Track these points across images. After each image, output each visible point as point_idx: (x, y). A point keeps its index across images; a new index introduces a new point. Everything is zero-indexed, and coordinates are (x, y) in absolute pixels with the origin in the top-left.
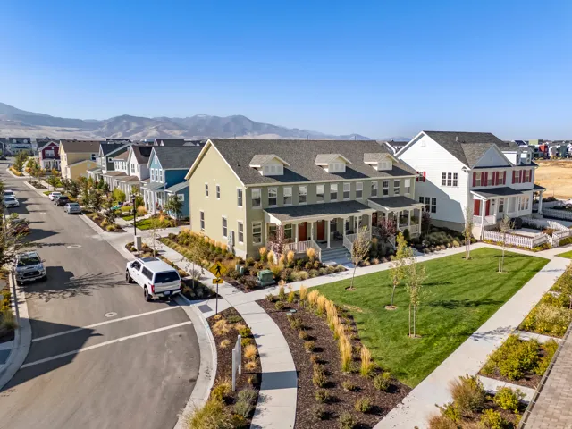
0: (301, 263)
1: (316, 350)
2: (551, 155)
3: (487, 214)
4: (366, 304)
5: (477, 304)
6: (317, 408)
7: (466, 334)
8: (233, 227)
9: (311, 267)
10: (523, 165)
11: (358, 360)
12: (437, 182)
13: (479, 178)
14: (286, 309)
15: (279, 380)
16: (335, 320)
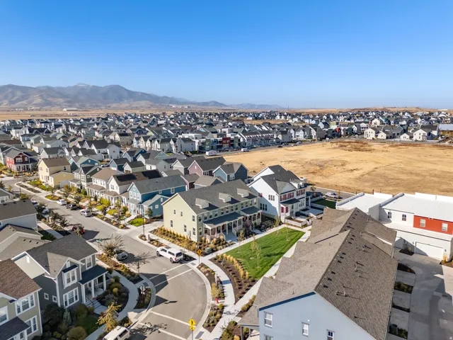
0: (219, 242)
1: (233, 274)
2: (342, 133)
3: (287, 212)
4: (244, 257)
5: (277, 254)
6: (237, 287)
7: (272, 265)
8: (190, 229)
9: (223, 244)
10: (301, 188)
11: (245, 275)
12: (267, 198)
13: (282, 197)
14: (220, 262)
15: (226, 282)
16: (238, 265)
